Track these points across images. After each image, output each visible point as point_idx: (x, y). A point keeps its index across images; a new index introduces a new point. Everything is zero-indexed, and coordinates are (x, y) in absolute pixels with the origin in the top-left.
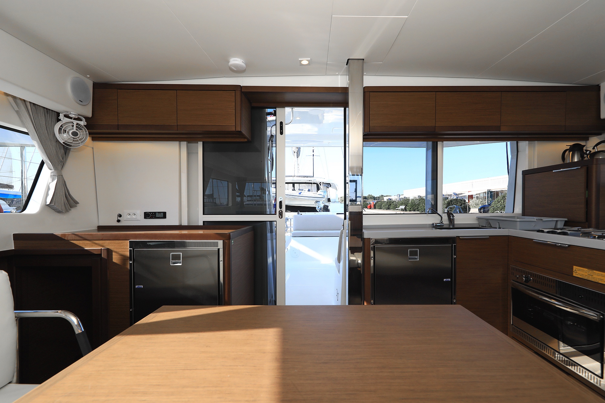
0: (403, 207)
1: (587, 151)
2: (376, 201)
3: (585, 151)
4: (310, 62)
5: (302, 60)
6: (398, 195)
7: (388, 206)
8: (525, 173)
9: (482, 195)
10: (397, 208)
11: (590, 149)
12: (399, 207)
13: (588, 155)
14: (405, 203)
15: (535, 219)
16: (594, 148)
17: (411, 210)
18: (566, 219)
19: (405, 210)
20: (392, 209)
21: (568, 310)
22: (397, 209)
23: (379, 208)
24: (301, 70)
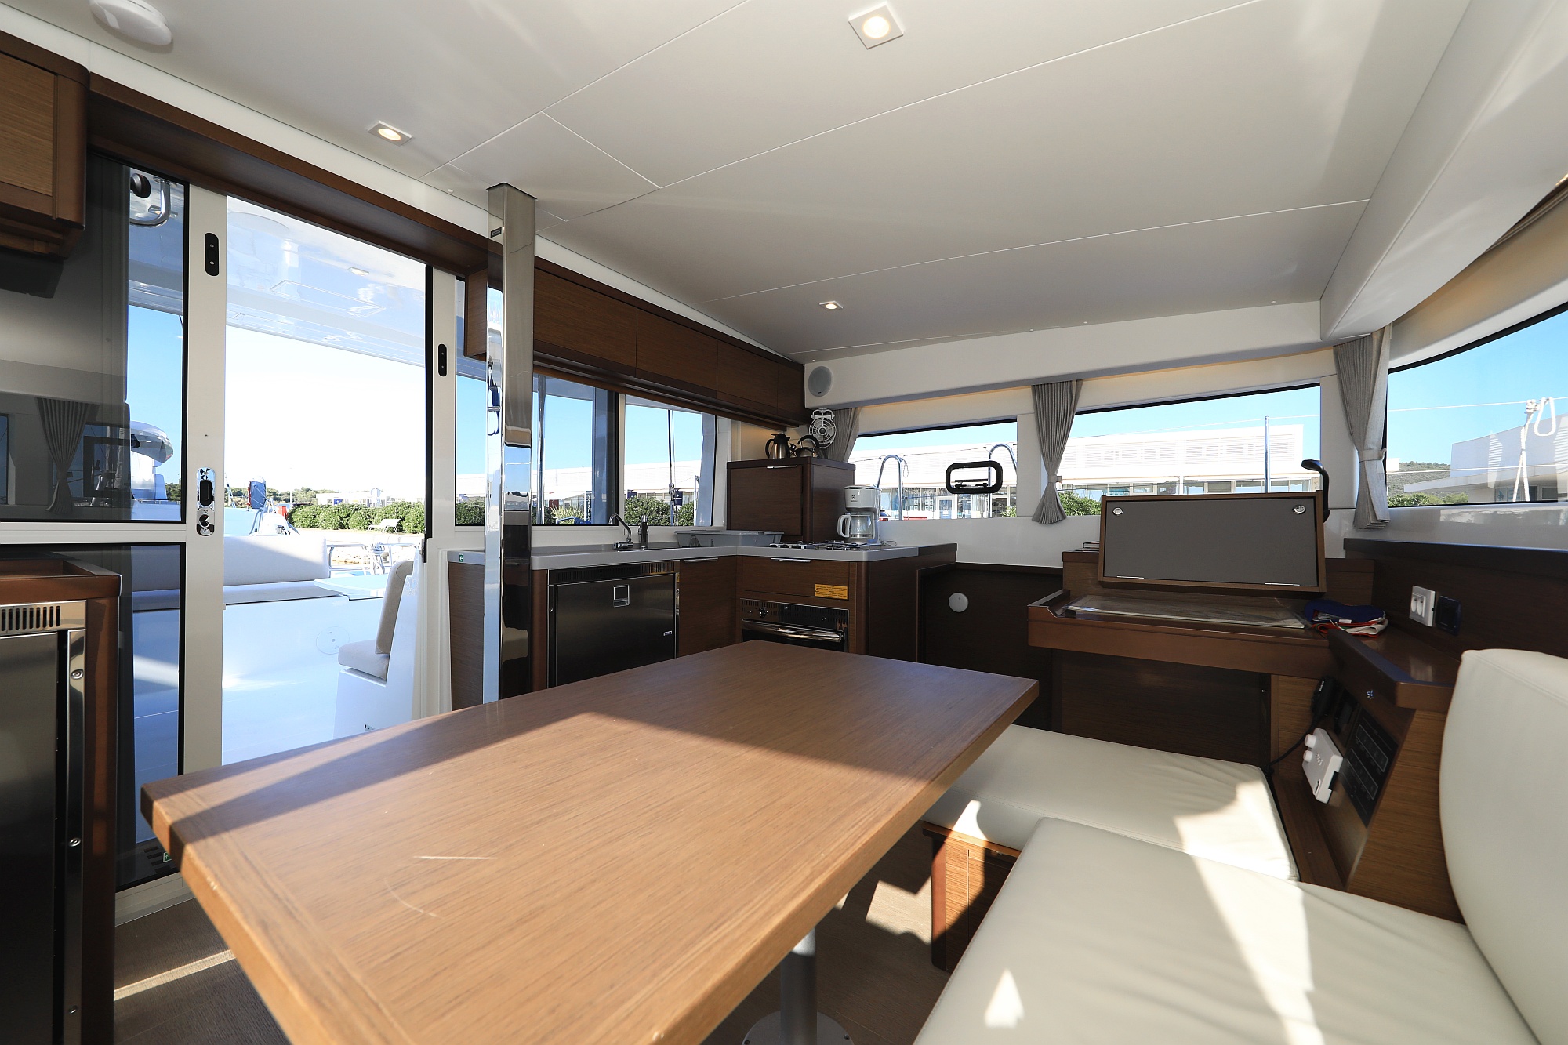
0: (394, 522)
1: (792, 445)
2: (290, 505)
3: (790, 446)
4: (404, 141)
5: (383, 127)
6: (375, 492)
7: (341, 519)
8: (731, 466)
9: (575, 501)
10: (371, 526)
11: (795, 443)
12: (378, 522)
13: (793, 450)
14: (397, 513)
15: (756, 533)
16: (799, 443)
17: (417, 529)
18: (783, 533)
19: (400, 529)
20: (354, 527)
21: (802, 636)
22: (373, 528)
23: (305, 523)
24: (368, 144)
